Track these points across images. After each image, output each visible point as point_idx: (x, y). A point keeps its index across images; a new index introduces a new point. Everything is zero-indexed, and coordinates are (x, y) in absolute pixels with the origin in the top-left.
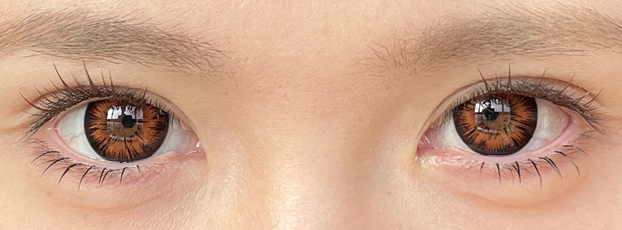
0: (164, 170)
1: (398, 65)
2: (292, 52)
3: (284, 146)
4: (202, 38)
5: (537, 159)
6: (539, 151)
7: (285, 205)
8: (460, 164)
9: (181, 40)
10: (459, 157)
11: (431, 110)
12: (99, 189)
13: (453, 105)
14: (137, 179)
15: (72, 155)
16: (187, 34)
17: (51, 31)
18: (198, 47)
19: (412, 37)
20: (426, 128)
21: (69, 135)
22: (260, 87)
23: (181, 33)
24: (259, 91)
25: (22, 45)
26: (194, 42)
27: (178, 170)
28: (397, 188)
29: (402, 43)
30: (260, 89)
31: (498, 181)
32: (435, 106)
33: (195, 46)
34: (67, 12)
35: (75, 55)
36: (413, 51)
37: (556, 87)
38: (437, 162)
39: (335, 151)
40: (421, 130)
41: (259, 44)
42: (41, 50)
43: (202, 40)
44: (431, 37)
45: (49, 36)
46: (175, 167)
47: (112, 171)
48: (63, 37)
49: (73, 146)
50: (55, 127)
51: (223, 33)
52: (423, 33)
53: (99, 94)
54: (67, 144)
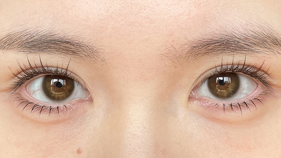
0: (74, 107)
10: (207, 101)
15: (33, 100)
21: (32, 91)
32: (197, 78)
40: (191, 88)
46: (80, 105)
50: (26, 87)
54: (31, 95)
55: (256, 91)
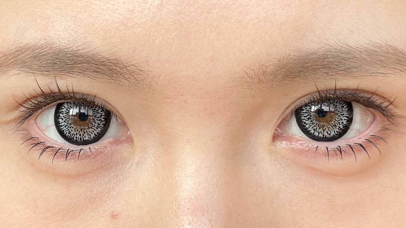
0: (106, 150)
1: (261, 81)
2: (190, 72)
3: (185, 134)
4: (130, 62)
5: (353, 144)
6: (355, 139)
7: (186, 172)
8: (302, 147)
9: (116, 63)
10: (301, 142)
11: (282, 111)
12: (64, 162)
13: (297, 106)
14: (89, 157)
15: (47, 140)
16: (120, 59)
17: (30, 57)
18: (128, 68)
19: (271, 63)
20: (279, 122)
21: (45, 126)
22: (169, 95)
23: (116, 58)
24: (168, 98)
25: (11, 67)
26: (125, 64)
27: (115, 150)
28: (260, 162)
29: (264, 67)
30: (169, 96)
31: (327, 158)
32: (285, 108)
33: (125, 67)
34: (40, 44)
35: (46, 72)
36: (271, 73)
37: (366, 95)
38: (286, 145)
39: (219, 137)
40: (276, 123)
41: (168, 67)
42: (24, 70)
43: (130, 63)
44: (283, 64)
45: (29, 60)
46: (114, 148)
47: (72, 151)
48: (38, 61)
49: (47, 133)
50: (36, 120)
51: (144, 59)
52: (278, 61)
53: (64, 98)
54: (44, 132)
55: (373, 126)
